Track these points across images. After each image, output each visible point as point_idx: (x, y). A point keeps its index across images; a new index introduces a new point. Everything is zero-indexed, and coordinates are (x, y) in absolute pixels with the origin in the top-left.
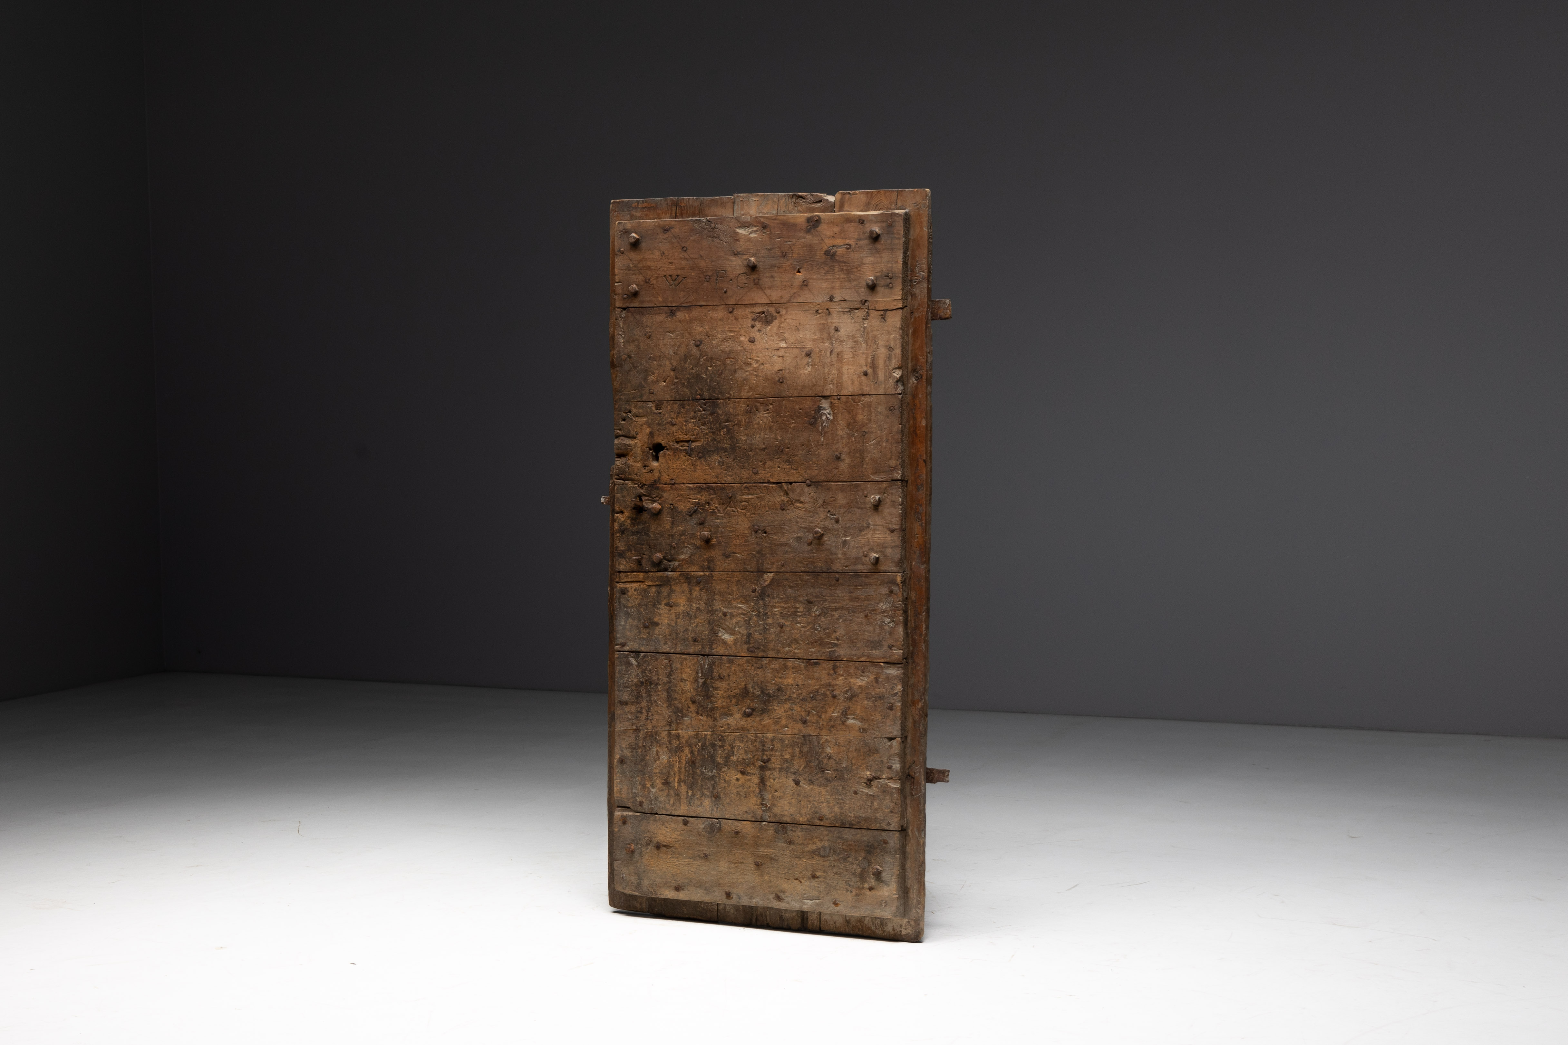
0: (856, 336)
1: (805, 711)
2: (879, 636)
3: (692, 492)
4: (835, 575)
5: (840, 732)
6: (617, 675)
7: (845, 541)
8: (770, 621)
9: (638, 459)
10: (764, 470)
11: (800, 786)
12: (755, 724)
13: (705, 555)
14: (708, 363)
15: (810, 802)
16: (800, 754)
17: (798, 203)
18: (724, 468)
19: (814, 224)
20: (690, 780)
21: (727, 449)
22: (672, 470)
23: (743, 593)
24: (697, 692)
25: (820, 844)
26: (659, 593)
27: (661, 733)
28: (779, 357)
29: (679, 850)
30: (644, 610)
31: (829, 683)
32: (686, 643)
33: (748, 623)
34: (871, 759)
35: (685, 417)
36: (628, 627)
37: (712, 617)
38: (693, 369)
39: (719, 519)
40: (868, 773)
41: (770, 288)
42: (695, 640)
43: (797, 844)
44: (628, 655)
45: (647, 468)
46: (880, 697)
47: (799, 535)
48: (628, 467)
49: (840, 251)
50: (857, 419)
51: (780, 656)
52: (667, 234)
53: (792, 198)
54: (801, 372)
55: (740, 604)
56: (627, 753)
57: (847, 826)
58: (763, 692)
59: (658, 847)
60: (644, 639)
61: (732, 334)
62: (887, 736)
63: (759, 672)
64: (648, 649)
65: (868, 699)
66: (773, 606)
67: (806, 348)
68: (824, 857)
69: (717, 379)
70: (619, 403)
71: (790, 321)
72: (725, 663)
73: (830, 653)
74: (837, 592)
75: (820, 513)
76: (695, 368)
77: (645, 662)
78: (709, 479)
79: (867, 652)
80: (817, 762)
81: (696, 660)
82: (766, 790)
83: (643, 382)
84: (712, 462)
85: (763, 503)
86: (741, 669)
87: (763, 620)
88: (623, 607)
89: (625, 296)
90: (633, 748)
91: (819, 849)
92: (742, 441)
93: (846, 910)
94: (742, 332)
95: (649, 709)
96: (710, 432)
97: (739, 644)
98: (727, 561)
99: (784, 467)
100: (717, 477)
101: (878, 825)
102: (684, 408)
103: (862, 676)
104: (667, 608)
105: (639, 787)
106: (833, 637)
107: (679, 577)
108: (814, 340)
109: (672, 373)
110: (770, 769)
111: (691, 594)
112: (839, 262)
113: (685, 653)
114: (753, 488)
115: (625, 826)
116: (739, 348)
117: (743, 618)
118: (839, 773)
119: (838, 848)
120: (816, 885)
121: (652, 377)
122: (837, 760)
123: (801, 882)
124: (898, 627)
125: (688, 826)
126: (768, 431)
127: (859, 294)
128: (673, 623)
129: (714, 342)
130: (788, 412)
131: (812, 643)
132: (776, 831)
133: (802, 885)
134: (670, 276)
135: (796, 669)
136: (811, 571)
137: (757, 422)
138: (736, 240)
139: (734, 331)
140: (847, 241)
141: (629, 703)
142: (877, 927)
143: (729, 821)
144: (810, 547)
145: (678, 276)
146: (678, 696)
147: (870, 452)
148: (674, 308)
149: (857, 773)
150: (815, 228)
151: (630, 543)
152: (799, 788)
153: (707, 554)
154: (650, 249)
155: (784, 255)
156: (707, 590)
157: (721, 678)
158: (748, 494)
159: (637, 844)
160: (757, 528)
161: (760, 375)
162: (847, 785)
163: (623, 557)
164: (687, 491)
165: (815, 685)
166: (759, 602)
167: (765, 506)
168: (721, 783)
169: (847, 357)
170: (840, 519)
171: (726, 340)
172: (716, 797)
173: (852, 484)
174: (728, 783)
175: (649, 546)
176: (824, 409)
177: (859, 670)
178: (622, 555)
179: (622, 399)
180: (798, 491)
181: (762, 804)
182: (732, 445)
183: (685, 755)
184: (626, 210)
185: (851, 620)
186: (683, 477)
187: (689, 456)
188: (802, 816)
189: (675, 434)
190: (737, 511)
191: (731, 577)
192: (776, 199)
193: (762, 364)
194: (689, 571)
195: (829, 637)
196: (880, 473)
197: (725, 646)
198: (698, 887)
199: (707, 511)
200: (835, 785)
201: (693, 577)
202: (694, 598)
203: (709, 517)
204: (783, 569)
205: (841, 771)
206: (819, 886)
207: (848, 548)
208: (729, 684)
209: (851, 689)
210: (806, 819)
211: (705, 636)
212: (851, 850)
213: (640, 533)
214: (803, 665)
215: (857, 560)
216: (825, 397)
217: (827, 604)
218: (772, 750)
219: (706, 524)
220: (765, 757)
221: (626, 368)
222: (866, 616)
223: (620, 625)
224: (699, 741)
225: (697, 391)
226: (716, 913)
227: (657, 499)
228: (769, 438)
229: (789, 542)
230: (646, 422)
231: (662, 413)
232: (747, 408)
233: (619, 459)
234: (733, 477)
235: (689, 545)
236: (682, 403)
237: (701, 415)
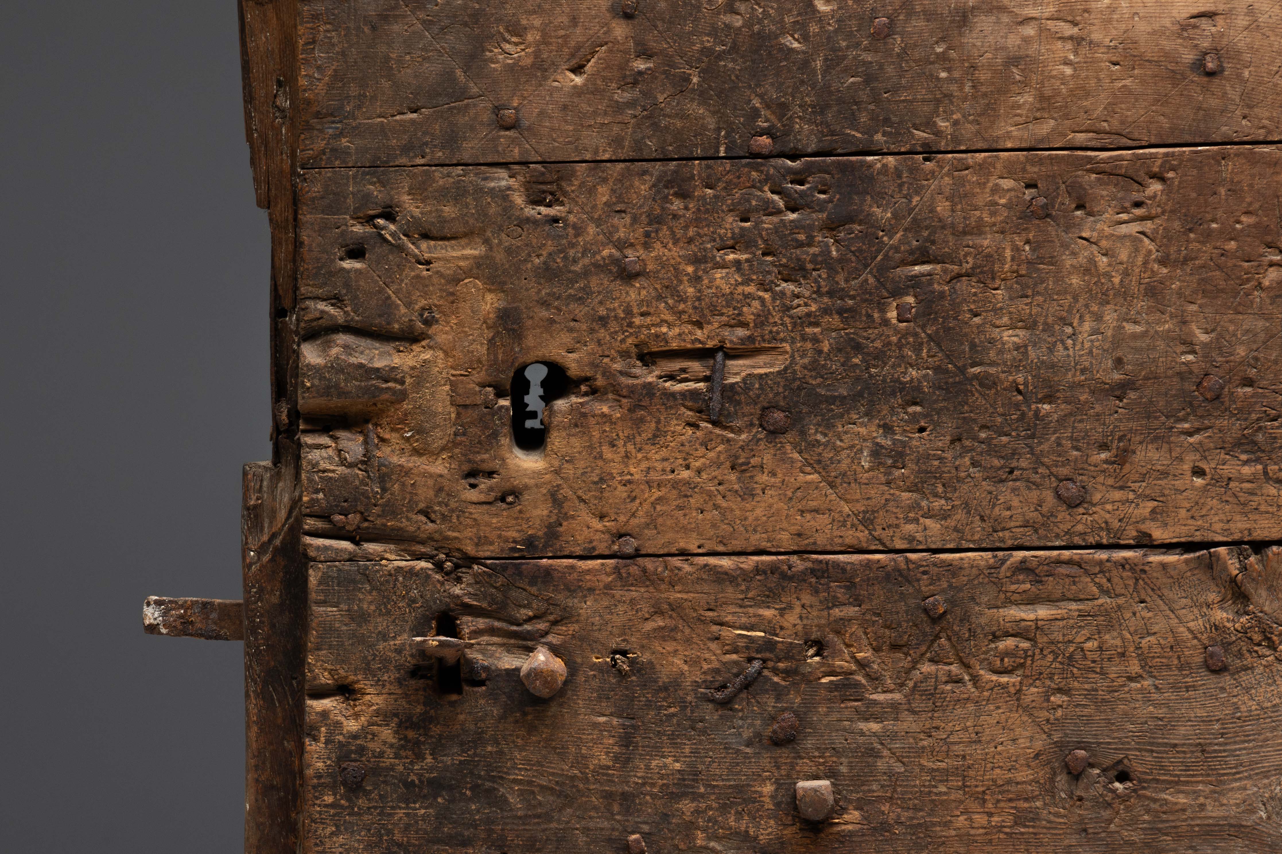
3: (730, 592)
9: (438, 438)
10: (1121, 488)
18: (903, 478)
21: (918, 389)
22: (621, 492)
35: (690, 241)
39: (877, 718)
45: (484, 483)
48: (383, 479)
70: (328, 173)
78: (824, 530)
83: (459, 72)
84: (837, 450)
85: (1112, 640)
92: (1000, 352)
96: (826, 311)
99: (1228, 470)
102: (683, 195)
109: (621, 29)
114: (1063, 570)
121: (507, 47)
126: (1141, 304)
130: (1246, 213)
137: (1082, 259)
151: (398, 837)
158: (1032, 601)
160: (1083, 759)
161: (1096, 36)
164: (706, 588)
167: (1123, 655)
179: (346, 152)
182: (947, 371)
186: (684, 520)
187: (715, 423)
189: (637, 321)
190: (975, 679)
199: (810, 680)
203: (822, 710)
213: (451, 787)
219: (809, 743)
225: (755, 114)
227: (542, 626)
228: (1144, 334)
229: (1249, 820)
230: (478, 262)
231: (565, 220)
232: (1029, 193)
233: (335, 439)
234: (951, 523)
235: (717, 838)
236: (675, 172)
237: (776, 230)
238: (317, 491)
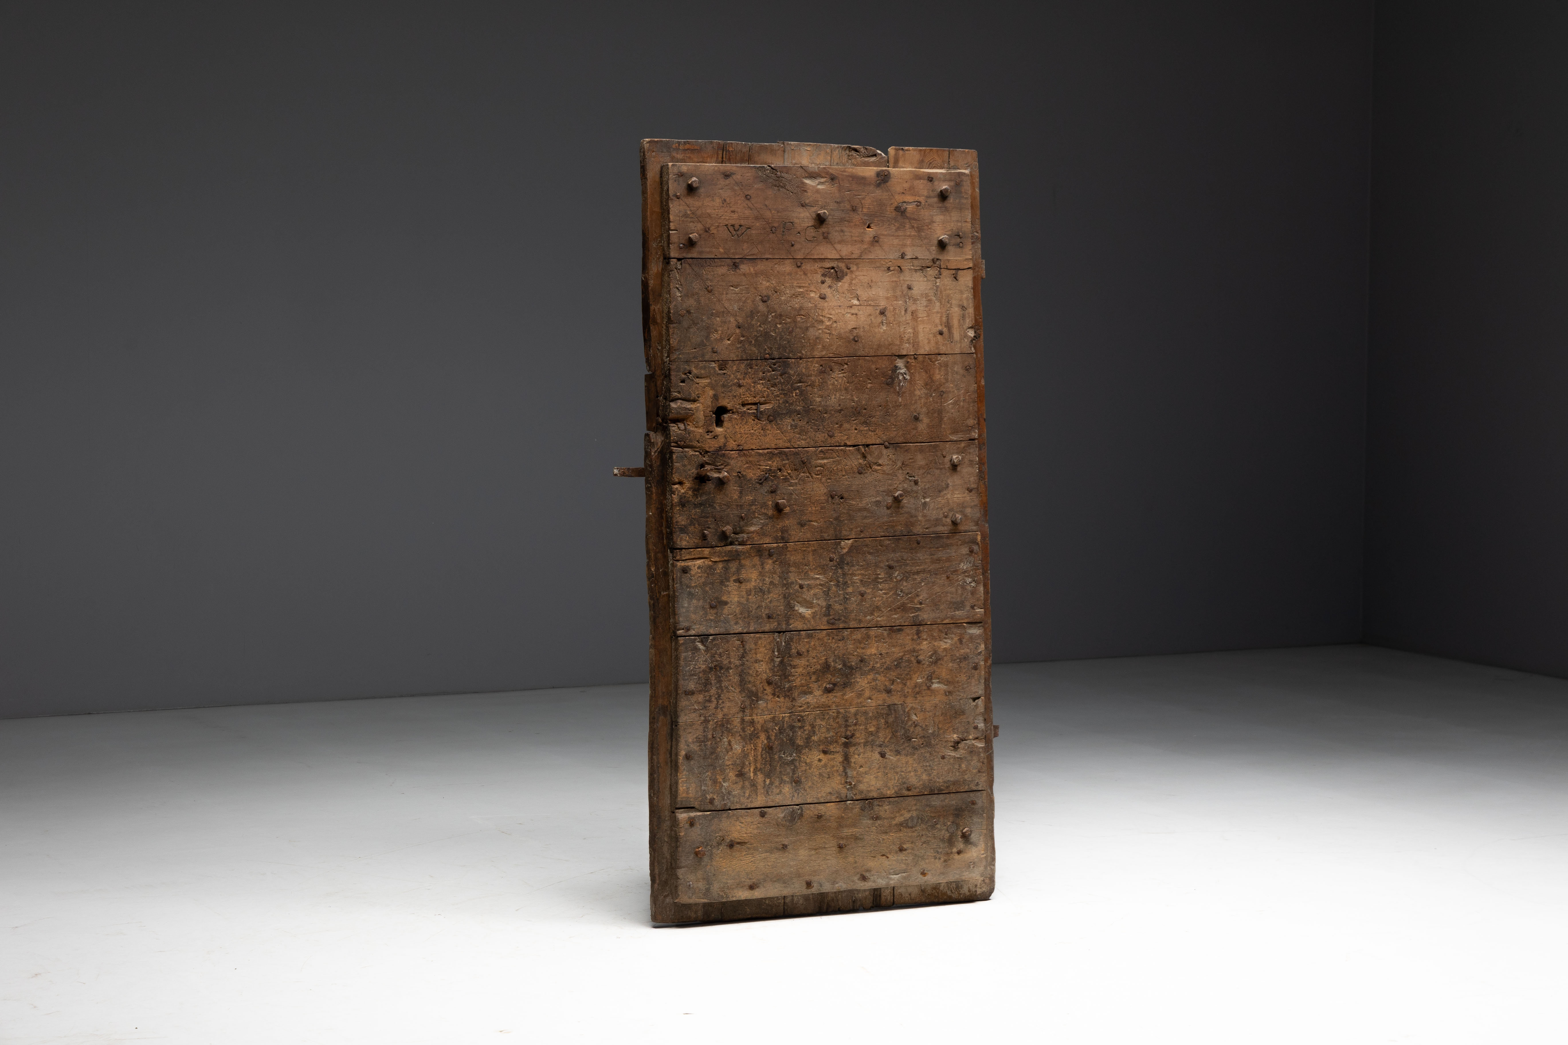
0: (930, 294)
1: (890, 680)
2: (961, 596)
3: (762, 458)
4: (916, 538)
5: (926, 698)
6: (682, 663)
7: (925, 503)
8: (850, 590)
9: (701, 424)
10: (841, 433)
11: (886, 758)
12: (837, 700)
13: (778, 525)
14: (777, 321)
15: (897, 773)
16: (885, 725)
17: (852, 155)
18: (797, 431)
19: (883, 179)
20: (768, 767)
21: (800, 411)
22: (739, 435)
23: (820, 562)
24: (774, 672)
25: (907, 815)
26: (726, 569)
27: (733, 721)
28: (853, 314)
29: (755, 845)
30: (710, 588)
31: (914, 648)
32: (759, 621)
33: (827, 593)
34: (957, 721)
35: (753, 378)
36: (692, 609)
37: (787, 591)
38: (760, 326)
39: (792, 486)
40: (955, 736)
41: (840, 242)
42: (769, 617)
43: (885, 818)
44: (695, 639)
45: (710, 434)
46: (965, 658)
47: (878, 499)
48: (689, 433)
49: (910, 207)
50: (934, 378)
51: (862, 626)
52: (729, 180)
53: (845, 150)
54: (876, 330)
55: (817, 575)
56: (695, 747)
57: (936, 792)
58: (844, 665)
59: (731, 845)
60: (712, 620)
61: (801, 290)
62: (972, 696)
63: (841, 644)
64: (717, 630)
65: (953, 661)
66: (853, 574)
67: (880, 306)
68: (912, 828)
69: (788, 337)
70: (678, 363)
71: (862, 278)
72: (803, 639)
73: (914, 618)
74: (918, 555)
75: (898, 475)
76: (762, 326)
77: (715, 645)
78: (781, 444)
79: (950, 614)
80: (903, 731)
81: (771, 638)
82: (850, 767)
83: (704, 340)
84: (783, 426)
85: (839, 467)
86: (821, 643)
87: (843, 589)
88: (685, 587)
89: (681, 245)
90: (702, 741)
91: (907, 820)
92: (816, 403)
93: (935, 879)
94: (812, 288)
95: (719, 696)
96: (781, 394)
97: (818, 617)
98: (803, 530)
99: (862, 428)
100: (790, 441)
101: (967, 787)
102: (751, 368)
103: (945, 638)
104: (737, 584)
105: (709, 783)
106: (916, 601)
107: (750, 550)
108: (887, 298)
109: (738, 331)
110: (854, 745)
111: (763, 568)
112: (910, 219)
113: (760, 631)
114: (830, 451)
115: (693, 829)
116: (810, 305)
117: (821, 589)
118: (926, 739)
119: (927, 816)
120: (904, 858)
121: (714, 334)
122: (924, 726)
123: (888, 857)
124: (979, 586)
125: (766, 818)
126: (844, 392)
127: (930, 252)
128: (743, 600)
129: (782, 298)
130: (864, 372)
131: (895, 609)
132: (862, 809)
133: (889, 861)
134: (733, 226)
135: (879, 638)
136: (891, 535)
137: (832, 382)
138: (803, 190)
139: (803, 287)
140: (917, 198)
141: (696, 692)
142: (953, 891)
143: (811, 805)
144: (889, 510)
145: (740, 226)
146: (751, 679)
147: (948, 412)
148: (737, 261)
149: (944, 738)
150: (884, 182)
151: (693, 517)
152: (885, 760)
153: (781, 524)
154: (710, 196)
155: (854, 209)
156: (781, 562)
157: (799, 654)
158: (823, 459)
159: (707, 845)
160: (834, 494)
161: (833, 333)
162: (934, 751)
163: (685, 533)
164: (757, 457)
165: (900, 653)
166: (838, 572)
167: (842, 470)
168: (802, 766)
169: (922, 316)
170: (919, 480)
171: (795, 296)
172: (797, 782)
173: (931, 445)
174: (809, 765)
175: (714, 518)
176: (900, 369)
177: (942, 632)
178: (683, 530)
179: (681, 358)
180: (876, 454)
181: (846, 782)
182: (805, 407)
183: (761, 741)
184: (665, 151)
185: (934, 583)
186: (752, 442)
187: (758, 420)
188: (889, 789)
189: (742, 396)
190: (812, 477)
191: (807, 547)
192: (828, 150)
193: (835, 322)
194: (761, 543)
195: (912, 602)
196: (958, 432)
197: (803, 621)
198: (775, 881)
199: (779, 478)
200: (922, 753)
201: (766, 550)
202: (767, 572)
203: (781, 484)
204: (862, 535)
205: (928, 737)
206: (907, 858)
207: (929, 510)
208: (808, 661)
209: (935, 652)
210: (893, 791)
211: (781, 612)
212: (939, 816)
213: (704, 505)
214: (885, 633)
215: (937, 522)
216: (901, 357)
217: (909, 569)
218: (856, 724)
219: (779, 492)
220: (849, 733)
221: (685, 324)
222: (948, 578)
223: (683, 607)
224: (776, 724)
225: (766, 350)
226: (782, 908)
227: (723, 467)
228: (845, 398)
229: (867, 507)
230: (709, 383)
231: (727, 374)
232: (821, 367)
233: (677, 425)
234: (807, 441)
235: (760, 515)
236: (750, 363)
237: (770, 376)
238: (675, 437)
